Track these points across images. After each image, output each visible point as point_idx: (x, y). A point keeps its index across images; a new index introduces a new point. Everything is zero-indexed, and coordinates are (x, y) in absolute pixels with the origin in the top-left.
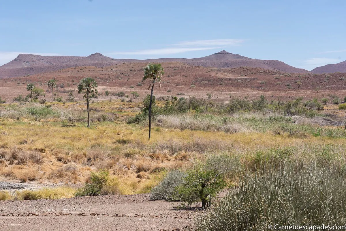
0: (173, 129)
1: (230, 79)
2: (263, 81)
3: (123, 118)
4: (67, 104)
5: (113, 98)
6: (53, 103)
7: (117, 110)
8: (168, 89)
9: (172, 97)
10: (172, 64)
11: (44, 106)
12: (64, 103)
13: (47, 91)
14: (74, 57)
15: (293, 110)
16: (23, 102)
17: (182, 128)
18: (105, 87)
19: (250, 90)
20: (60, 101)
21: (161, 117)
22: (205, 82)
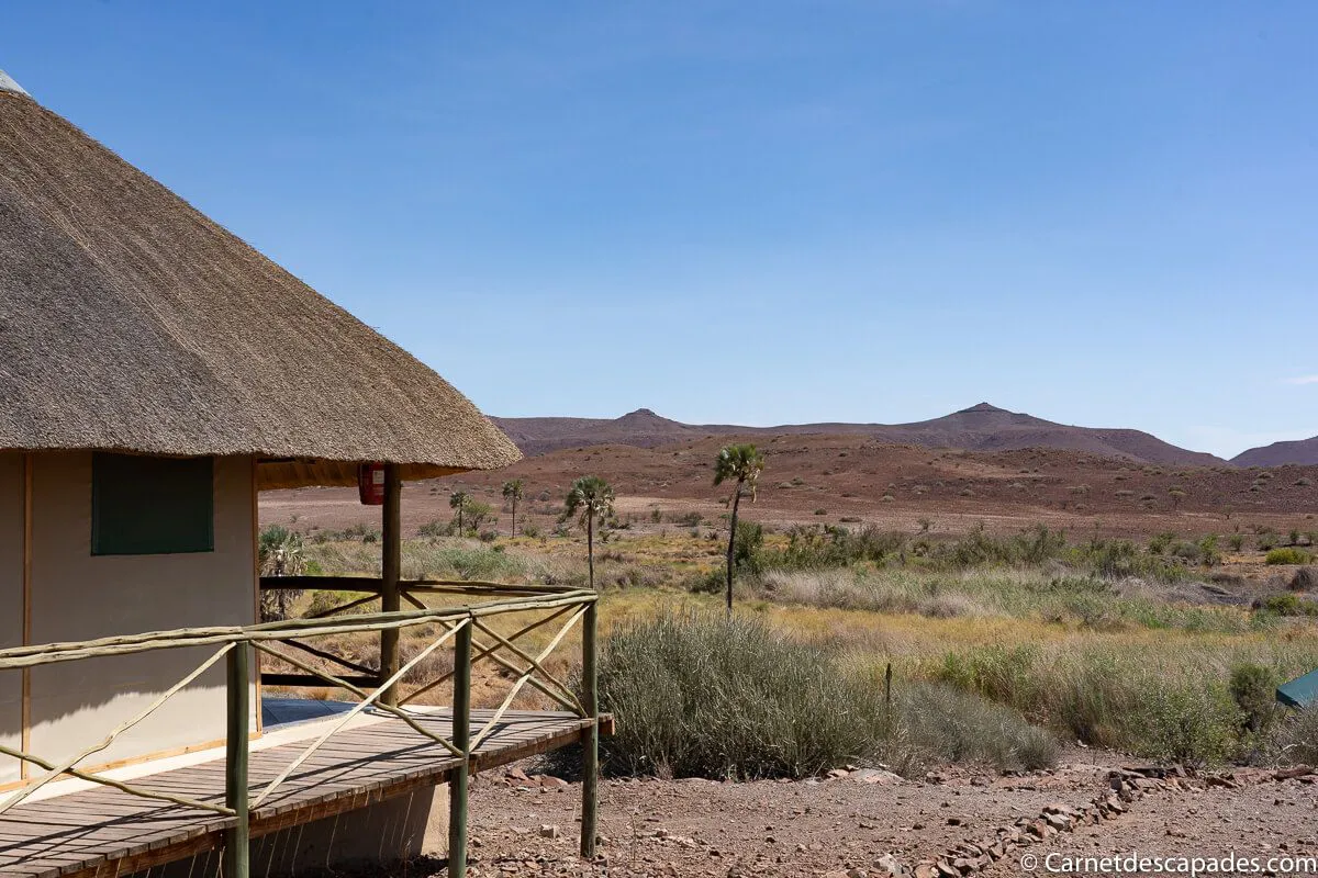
0: (800, 606)
1: (990, 481)
2: (1082, 487)
3: (681, 579)
4: (551, 543)
5: (672, 527)
6: (516, 541)
7: (674, 559)
8: (822, 506)
9: (826, 527)
10: (837, 438)
11: (487, 547)
12: (544, 540)
13: (505, 510)
14: (580, 420)
15: (1124, 563)
16: (438, 538)
17: (823, 604)
18: (655, 500)
19: (1042, 511)
20: (534, 535)
21: (773, 576)
22: (920, 487)
